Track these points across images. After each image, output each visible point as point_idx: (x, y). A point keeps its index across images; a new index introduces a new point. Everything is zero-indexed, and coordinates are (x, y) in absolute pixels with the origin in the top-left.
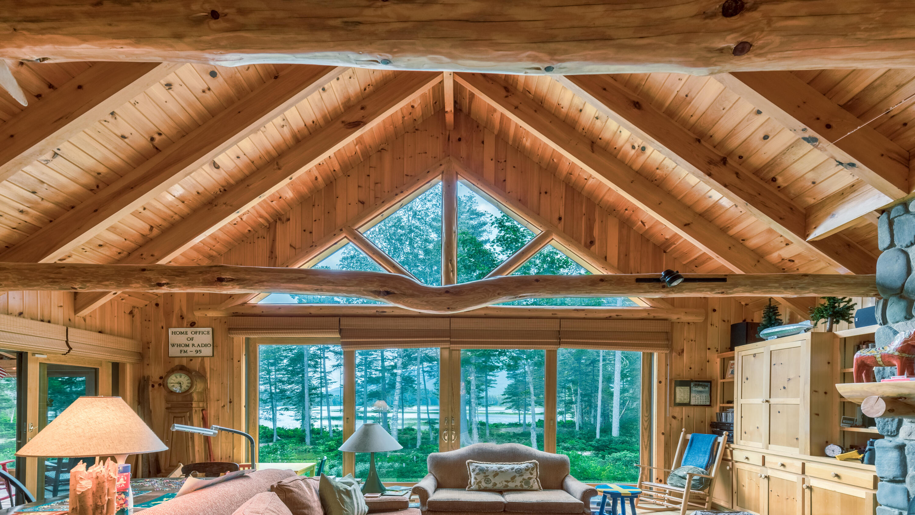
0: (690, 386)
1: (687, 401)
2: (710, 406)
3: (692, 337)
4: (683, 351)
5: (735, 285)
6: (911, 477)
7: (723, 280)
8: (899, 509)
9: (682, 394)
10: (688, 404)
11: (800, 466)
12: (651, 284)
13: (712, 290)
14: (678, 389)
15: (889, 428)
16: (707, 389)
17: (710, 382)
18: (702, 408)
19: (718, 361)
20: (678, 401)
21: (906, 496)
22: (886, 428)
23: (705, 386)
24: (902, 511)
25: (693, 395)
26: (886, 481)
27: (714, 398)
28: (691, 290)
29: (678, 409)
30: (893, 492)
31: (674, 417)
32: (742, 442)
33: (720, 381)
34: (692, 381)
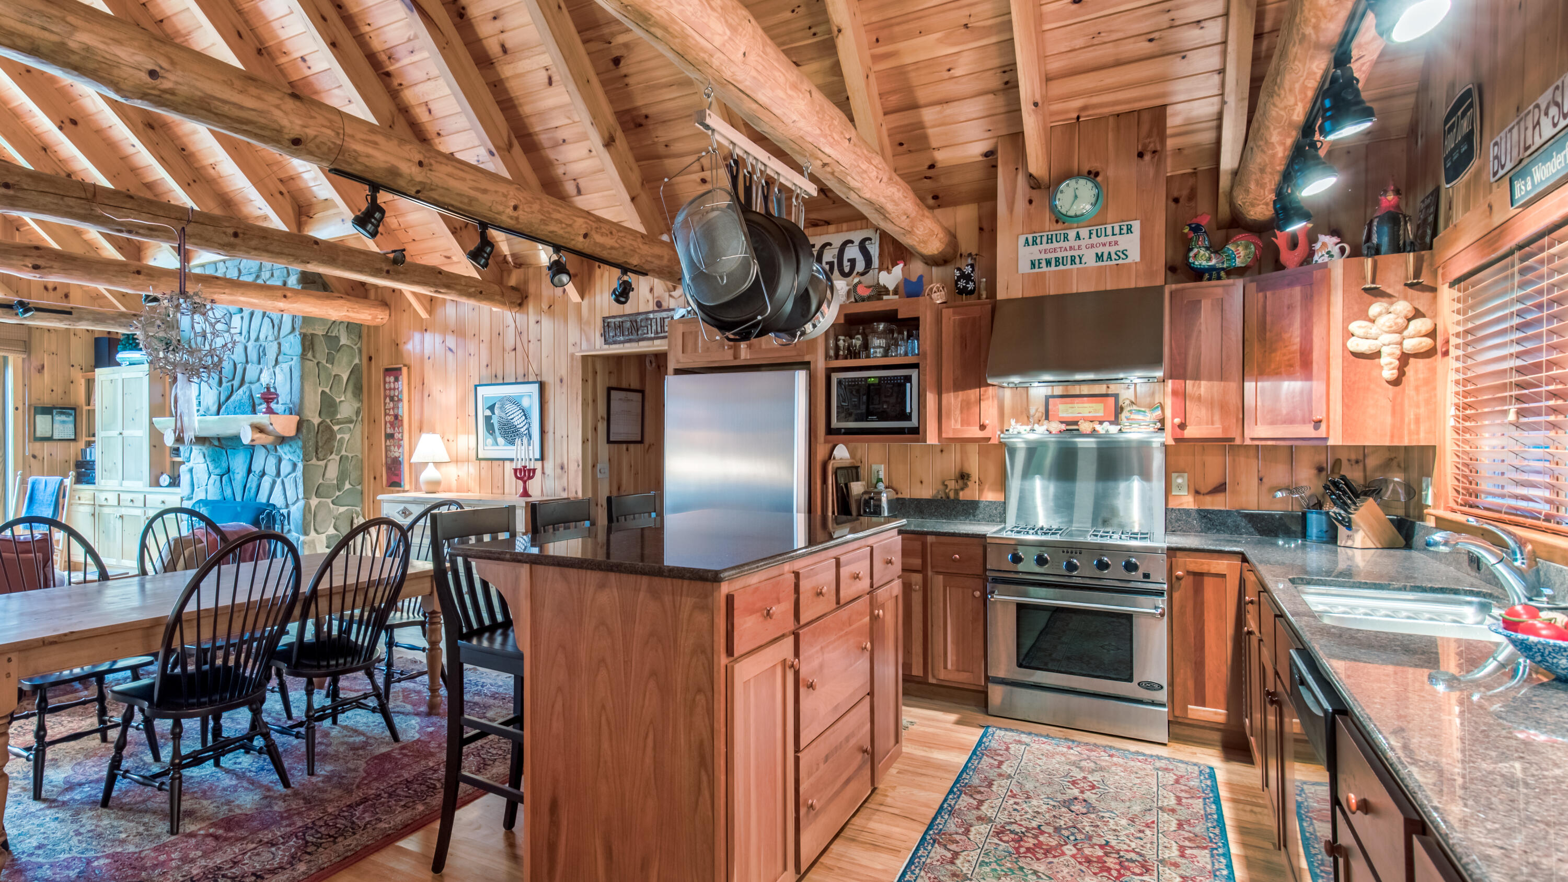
0: (51, 413)
1: (48, 435)
2: (74, 440)
3: (53, 349)
4: (43, 367)
5: (80, 319)
7: (70, 313)
9: (43, 424)
10: (50, 439)
11: (143, 498)
12: (5, 310)
13: (61, 321)
14: (39, 418)
15: (186, 455)
16: (71, 418)
17: (74, 409)
18: (66, 443)
19: (83, 382)
20: (38, 434)
23: (69, 415)
25: (56, 426)
27: (78, 430)
28: (42, 319)
29: (38, 445)
31: (34, 457)
32: (103, 482)
33: (85, 408)
34: (54, 408)
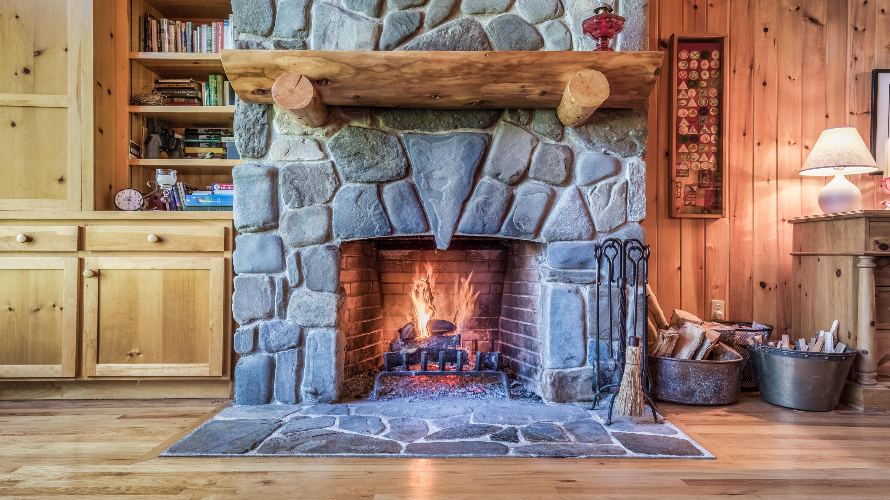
6: (289, 219)
8: (267, 272)
11: (75, 233)
15: (256, 145)
21: (280, 249)
22: (251, 145)
24: (272, 275)
26: (252, 232)
30: (262, 247)
